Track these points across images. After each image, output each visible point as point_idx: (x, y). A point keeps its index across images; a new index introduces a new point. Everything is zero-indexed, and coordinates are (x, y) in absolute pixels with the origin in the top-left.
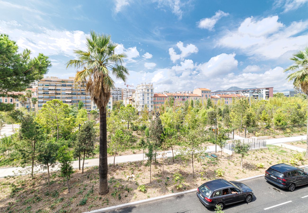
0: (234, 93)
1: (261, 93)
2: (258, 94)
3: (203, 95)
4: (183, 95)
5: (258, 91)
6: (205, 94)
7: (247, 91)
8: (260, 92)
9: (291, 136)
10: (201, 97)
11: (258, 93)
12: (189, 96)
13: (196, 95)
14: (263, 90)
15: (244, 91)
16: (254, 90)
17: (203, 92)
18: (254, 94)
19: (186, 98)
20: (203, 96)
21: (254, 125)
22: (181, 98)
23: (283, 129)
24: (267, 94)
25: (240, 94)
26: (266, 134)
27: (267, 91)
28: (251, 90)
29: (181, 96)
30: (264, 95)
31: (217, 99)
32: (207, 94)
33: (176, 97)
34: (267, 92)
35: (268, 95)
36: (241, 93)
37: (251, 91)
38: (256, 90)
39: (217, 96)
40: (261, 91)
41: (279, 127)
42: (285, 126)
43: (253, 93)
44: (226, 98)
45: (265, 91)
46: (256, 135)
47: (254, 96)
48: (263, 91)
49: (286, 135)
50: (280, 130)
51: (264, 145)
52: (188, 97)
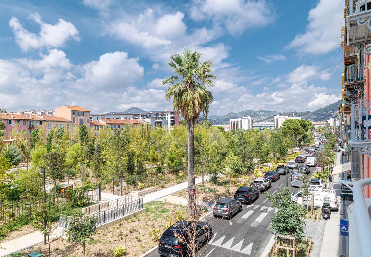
0: (131, 118)
1: (166, 119)
2: (161, 120)
3: (74, 119)
4: (31, 118)
5: (161, 116)
6: (79, 117)
7: (148, 115)
8: (164, 118)
9: (184, 182)
10: (70, 122)
11: (162, 119)
12: (45, 121)
13: (61, 118)
14: (167, 114)
15: (145, 115)
16: (157, 114)
17: (73, 112)
18: (157, 120)
19: (37, 125)
20: (74, 122)
21: (141, 171)
22: (24, 124)
23: (176, 172)
24: (172, 121)
25: (139, 120)
26: (153, 184)
27: (172, 115)
28: (153, 114)
29: (24, 121)
30: (169, 122)
31: (99, 127)
32: (83, 118)
33: (12, 122)
34: (172, 117)
35: (174, 122)
36: (141, 117)
37: (153, 116)
38: (160, 114)
39: (101, 122)
40: (165, 115)
41: (172, 170)
42: (179, 168)
43: (156, 118)
44: (113, 126)
45: (170, 116)
46: (138, 187)
47: (156, 123)
48: (167, 116)
49: (178, 180)
50: (173, 173)
51: (140, 205)
52: (41, 122)
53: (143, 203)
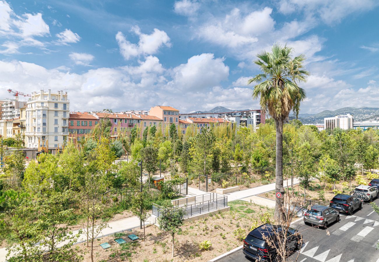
0: (216, 116)
1: (251, 118)
2: (246, 119)
3: (165, 118)
4: (131, 117)
5: (247, 114)
6: (170, 116)
7: (233, 114)
8: (249, 116)
9: (271, 183)
10: (162, 121)
11: (247, 117)
12: (141, 120)
13: (154, 117)
14: (253, 113)
15: (230, 114)
16: (242, 113)
17: (165, 112)
18: (242, 119)
19: (135, 123)
20: (165, 121)
21: (226, 169)
22: (126, 122)
23: (262, 172)
24: (258, 120)
25: (223, 118)
26: (238, 183)
27: (258, 114)
28: (238, 113)
29: (126, 119)
30: (255, 121)
31: (186, 125)
32: (173, 117)
33: (117, 120)
34: (258, 116)
35: (260, 121)
36: (226, 116)
37: (238, 115)
38: (245, 112)
39: (189, 121)
40: (251, 114)
41: (257, 170)
42: (265, 168)
43: (241, 117)
44: (199, 124)
45: (255, 114)
46: (223, 185)
47: (241, 121)
48: (253, 114)
49: (264, 181)
50: (259, 173)
51: (225, 202)
52: (139, 120)
53: (228, 201)
